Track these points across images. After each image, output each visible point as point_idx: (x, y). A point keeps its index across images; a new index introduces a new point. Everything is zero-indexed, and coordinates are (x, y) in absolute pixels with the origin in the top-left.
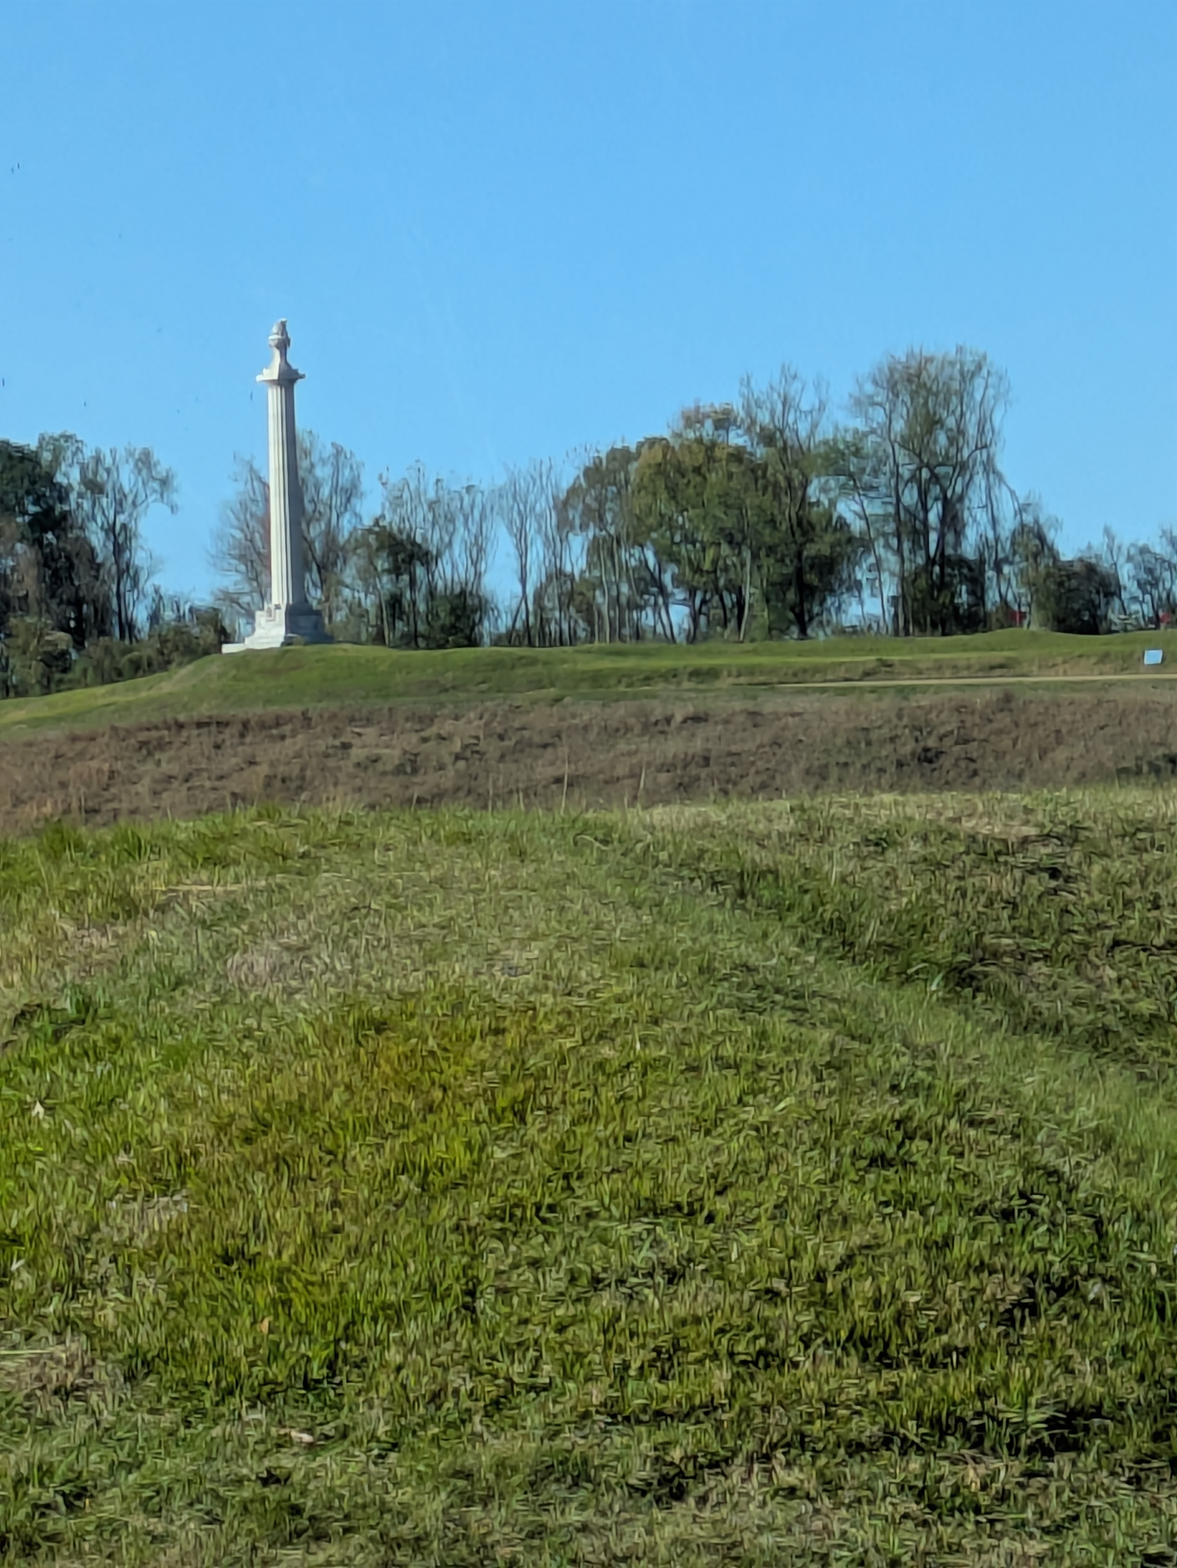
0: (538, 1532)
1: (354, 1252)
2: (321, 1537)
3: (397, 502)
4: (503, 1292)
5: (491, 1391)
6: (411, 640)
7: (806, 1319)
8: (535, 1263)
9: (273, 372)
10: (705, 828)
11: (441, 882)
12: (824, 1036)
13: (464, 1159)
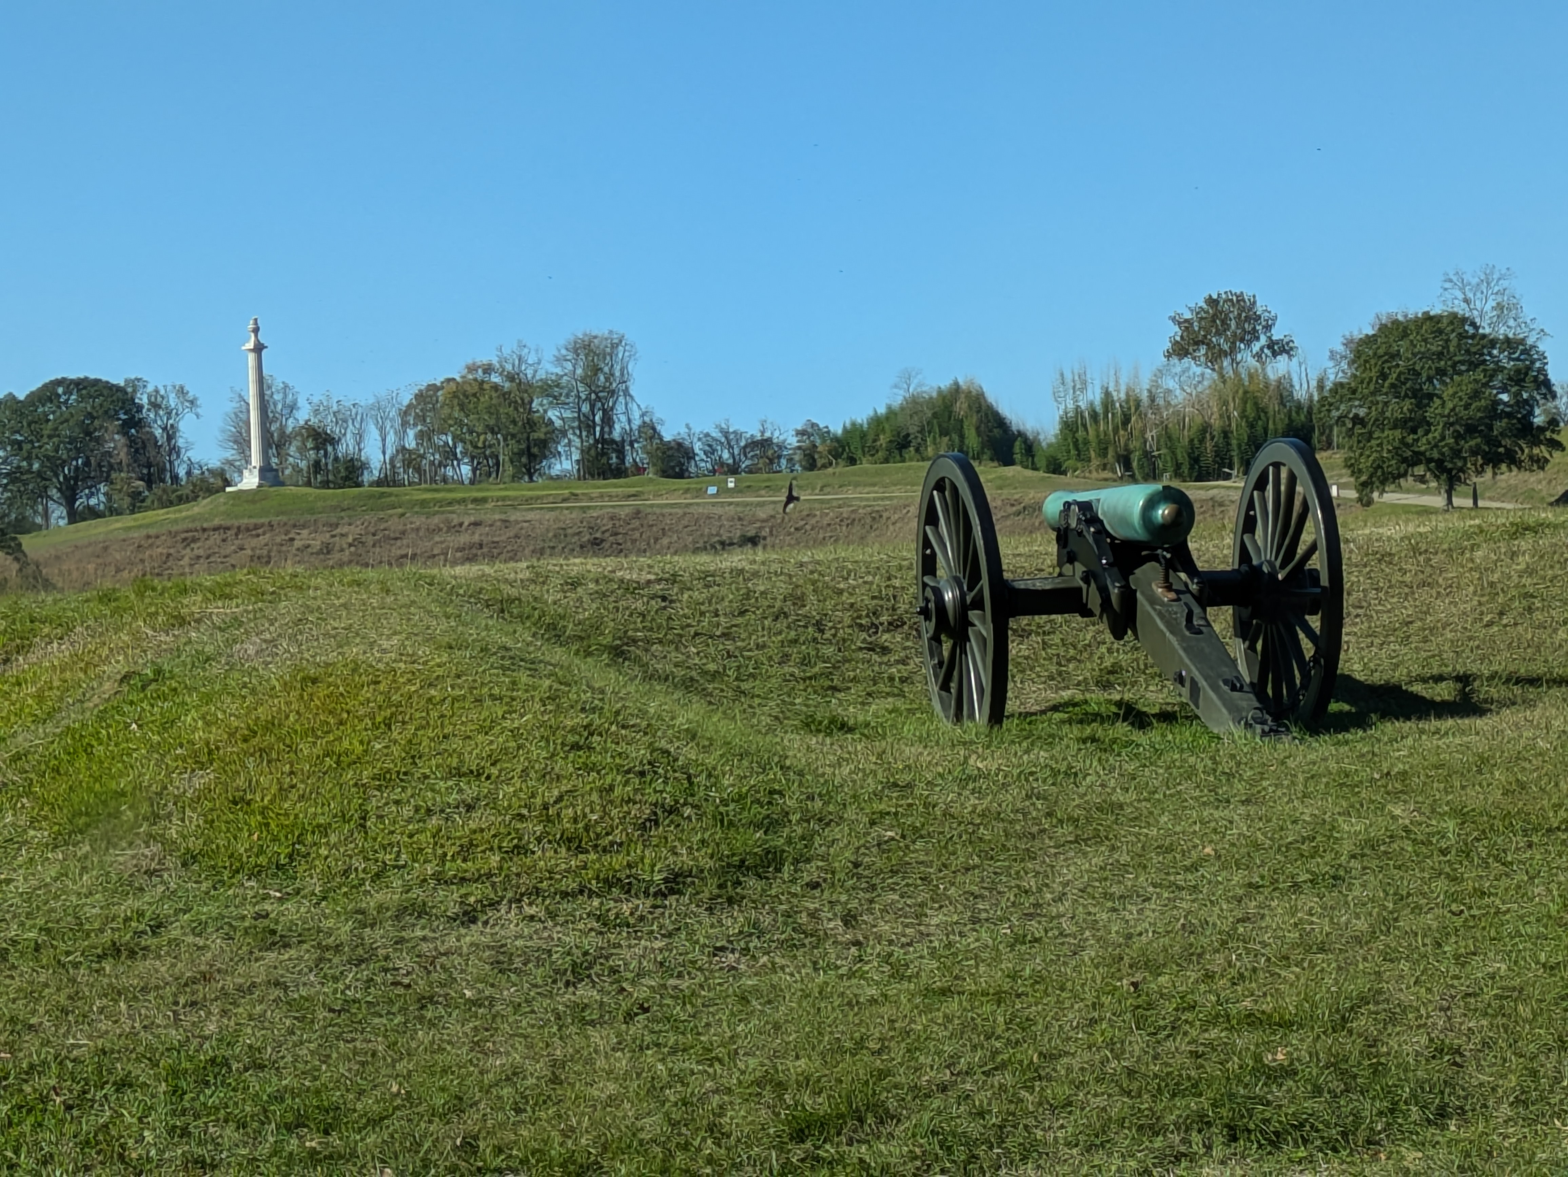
0: (401, 941)
1: (302, 797)
2: (286, 946)
3: (316, 412)
4: (380, 817)
5: (375, 869)
6: (326, 485)
7: (539, 829)
8: (397, 802)
9: (251, 345)
10: (483, 577)
11: (345, 606)
12: (547, 682)
13: (359, 749)
